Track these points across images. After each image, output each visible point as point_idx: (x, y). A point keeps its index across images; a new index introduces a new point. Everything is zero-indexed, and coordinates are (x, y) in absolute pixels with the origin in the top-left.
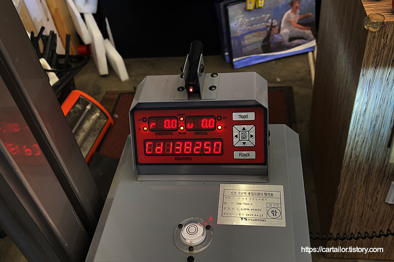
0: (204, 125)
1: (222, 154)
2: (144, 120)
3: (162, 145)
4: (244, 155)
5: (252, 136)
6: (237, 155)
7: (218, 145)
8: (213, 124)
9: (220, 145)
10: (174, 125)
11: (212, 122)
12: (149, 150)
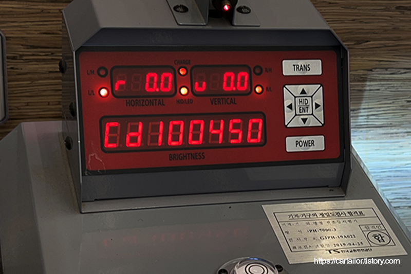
0: (228, 84)
1: (265, 144)
2: (102, 72)
3: (140, 128)
4: (306, 144)
5: (317, 106)
6: (292, 145)
7: (255, 126)
8: (246, 83)
9: (260, 125)
10: (166, 85)
11: (243, 78)
12: (112, 140)
